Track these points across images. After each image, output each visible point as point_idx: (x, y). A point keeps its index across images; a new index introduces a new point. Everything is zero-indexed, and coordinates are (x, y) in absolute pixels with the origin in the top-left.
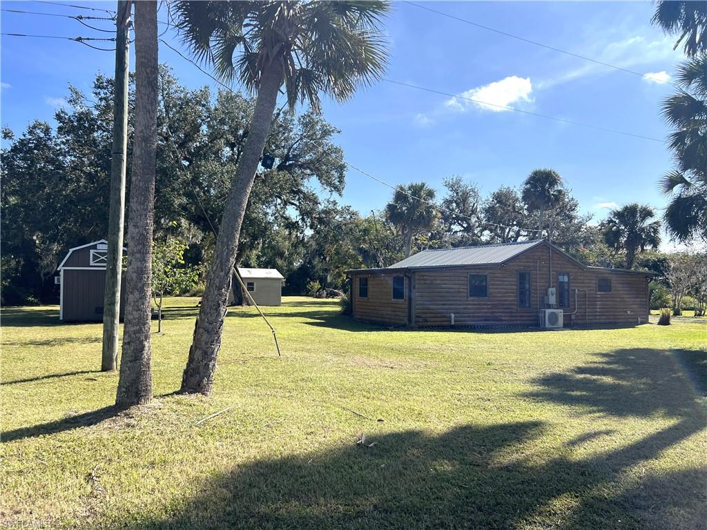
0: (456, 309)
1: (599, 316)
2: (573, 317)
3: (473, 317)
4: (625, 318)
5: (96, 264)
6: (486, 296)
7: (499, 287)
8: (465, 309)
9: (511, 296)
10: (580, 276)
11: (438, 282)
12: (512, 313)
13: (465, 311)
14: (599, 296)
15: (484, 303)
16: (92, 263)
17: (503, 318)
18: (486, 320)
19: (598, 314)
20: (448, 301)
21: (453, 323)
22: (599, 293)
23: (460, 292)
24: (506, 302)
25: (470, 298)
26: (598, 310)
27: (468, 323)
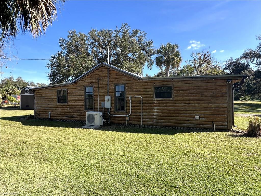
0: (52, 109)
1: (156, 119)
2: (127, 118)
3: (60, 114)
4: (191, 123)
5: (27, 93)
6: (66, 102)
7: (73, 97)
8: (56, 109)
9: (80, 103)
10: (136, 85)
11: (44, 95)
12: (81, 113)
13: (56, 111)
14: (155, 102)
15: (65, 106)
16: (25, 93)
17: (76, 116)
18: (66, 117)
19: (155, 117)
20: (48, 105)
21: (49, 117)
22: (155, 99)
23: (54, 100)
24: (77, 106)
25: (58, 104)
26: (155, 114)
27: (57, 117)
